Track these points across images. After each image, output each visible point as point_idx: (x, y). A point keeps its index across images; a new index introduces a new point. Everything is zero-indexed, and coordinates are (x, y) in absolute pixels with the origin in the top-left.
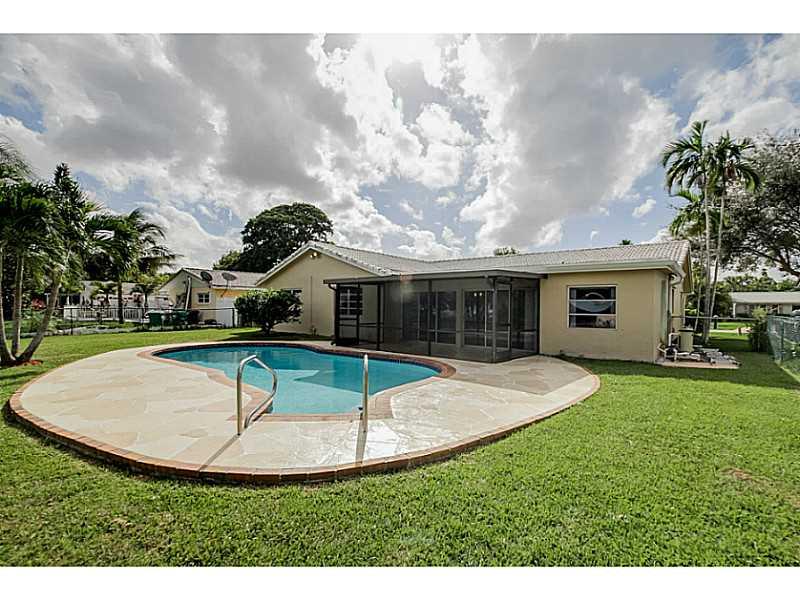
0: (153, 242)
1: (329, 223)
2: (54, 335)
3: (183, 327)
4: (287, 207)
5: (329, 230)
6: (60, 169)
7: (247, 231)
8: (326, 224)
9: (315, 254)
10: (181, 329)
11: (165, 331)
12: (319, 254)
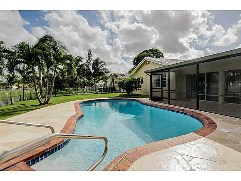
0: (103, 67)
1: (162, 54)
2: (74, 95)
3: (108, 92)
4: (147, 51)
5: (162, 56)
6: (89, 51)
7: (134, 61)
8: (161, 55)
9: (147, 62)
10: (107, 93)
11: (102, 94)
12: (149, 62)
